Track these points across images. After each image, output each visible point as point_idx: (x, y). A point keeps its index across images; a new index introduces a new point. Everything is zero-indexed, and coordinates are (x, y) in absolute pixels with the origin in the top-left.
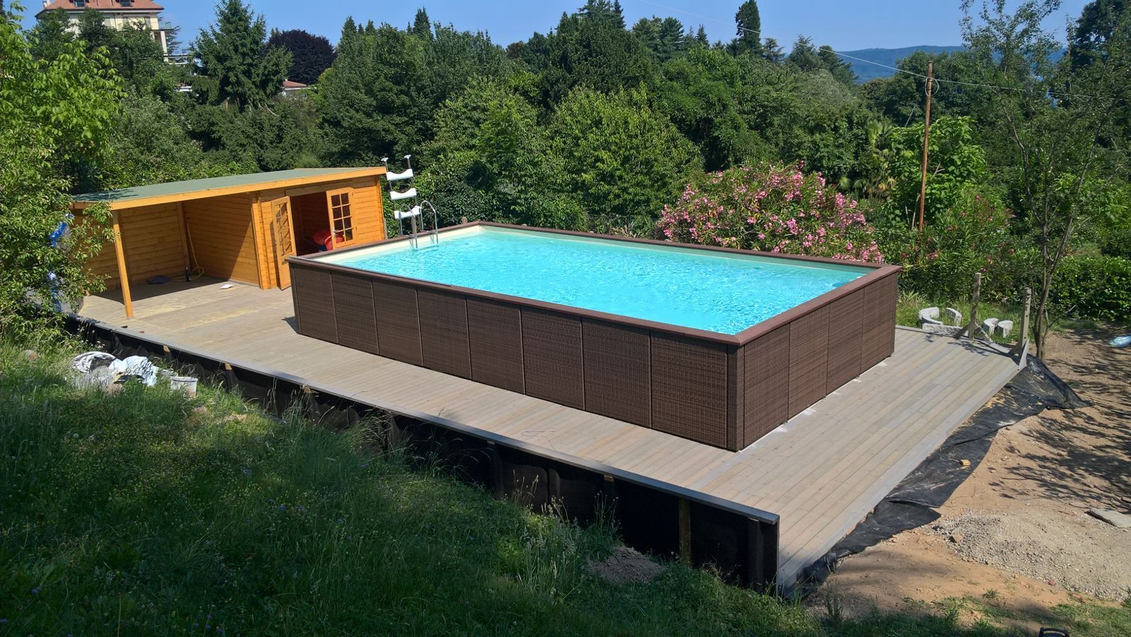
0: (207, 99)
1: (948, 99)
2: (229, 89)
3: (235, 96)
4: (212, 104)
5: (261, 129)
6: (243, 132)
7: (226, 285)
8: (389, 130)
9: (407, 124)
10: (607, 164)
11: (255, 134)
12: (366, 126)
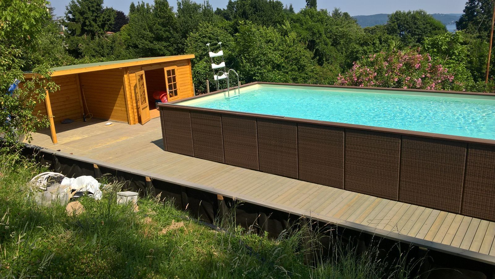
0: (75, 33)
1: (412, 32)
2: (86, 28)
3: (88, 32)
4: (78, 36)
5: (103, 48)
6: (94, 49)
7: (108, 123)
8: (161, 49)
9: (169, 46)
10: (278, 60)
11: (100, 50)
12: (150, 47)
